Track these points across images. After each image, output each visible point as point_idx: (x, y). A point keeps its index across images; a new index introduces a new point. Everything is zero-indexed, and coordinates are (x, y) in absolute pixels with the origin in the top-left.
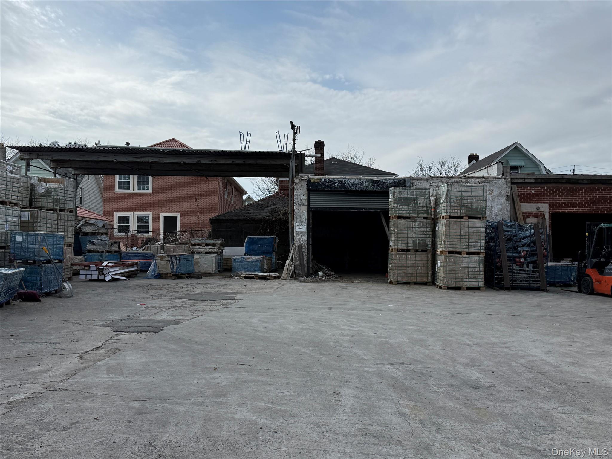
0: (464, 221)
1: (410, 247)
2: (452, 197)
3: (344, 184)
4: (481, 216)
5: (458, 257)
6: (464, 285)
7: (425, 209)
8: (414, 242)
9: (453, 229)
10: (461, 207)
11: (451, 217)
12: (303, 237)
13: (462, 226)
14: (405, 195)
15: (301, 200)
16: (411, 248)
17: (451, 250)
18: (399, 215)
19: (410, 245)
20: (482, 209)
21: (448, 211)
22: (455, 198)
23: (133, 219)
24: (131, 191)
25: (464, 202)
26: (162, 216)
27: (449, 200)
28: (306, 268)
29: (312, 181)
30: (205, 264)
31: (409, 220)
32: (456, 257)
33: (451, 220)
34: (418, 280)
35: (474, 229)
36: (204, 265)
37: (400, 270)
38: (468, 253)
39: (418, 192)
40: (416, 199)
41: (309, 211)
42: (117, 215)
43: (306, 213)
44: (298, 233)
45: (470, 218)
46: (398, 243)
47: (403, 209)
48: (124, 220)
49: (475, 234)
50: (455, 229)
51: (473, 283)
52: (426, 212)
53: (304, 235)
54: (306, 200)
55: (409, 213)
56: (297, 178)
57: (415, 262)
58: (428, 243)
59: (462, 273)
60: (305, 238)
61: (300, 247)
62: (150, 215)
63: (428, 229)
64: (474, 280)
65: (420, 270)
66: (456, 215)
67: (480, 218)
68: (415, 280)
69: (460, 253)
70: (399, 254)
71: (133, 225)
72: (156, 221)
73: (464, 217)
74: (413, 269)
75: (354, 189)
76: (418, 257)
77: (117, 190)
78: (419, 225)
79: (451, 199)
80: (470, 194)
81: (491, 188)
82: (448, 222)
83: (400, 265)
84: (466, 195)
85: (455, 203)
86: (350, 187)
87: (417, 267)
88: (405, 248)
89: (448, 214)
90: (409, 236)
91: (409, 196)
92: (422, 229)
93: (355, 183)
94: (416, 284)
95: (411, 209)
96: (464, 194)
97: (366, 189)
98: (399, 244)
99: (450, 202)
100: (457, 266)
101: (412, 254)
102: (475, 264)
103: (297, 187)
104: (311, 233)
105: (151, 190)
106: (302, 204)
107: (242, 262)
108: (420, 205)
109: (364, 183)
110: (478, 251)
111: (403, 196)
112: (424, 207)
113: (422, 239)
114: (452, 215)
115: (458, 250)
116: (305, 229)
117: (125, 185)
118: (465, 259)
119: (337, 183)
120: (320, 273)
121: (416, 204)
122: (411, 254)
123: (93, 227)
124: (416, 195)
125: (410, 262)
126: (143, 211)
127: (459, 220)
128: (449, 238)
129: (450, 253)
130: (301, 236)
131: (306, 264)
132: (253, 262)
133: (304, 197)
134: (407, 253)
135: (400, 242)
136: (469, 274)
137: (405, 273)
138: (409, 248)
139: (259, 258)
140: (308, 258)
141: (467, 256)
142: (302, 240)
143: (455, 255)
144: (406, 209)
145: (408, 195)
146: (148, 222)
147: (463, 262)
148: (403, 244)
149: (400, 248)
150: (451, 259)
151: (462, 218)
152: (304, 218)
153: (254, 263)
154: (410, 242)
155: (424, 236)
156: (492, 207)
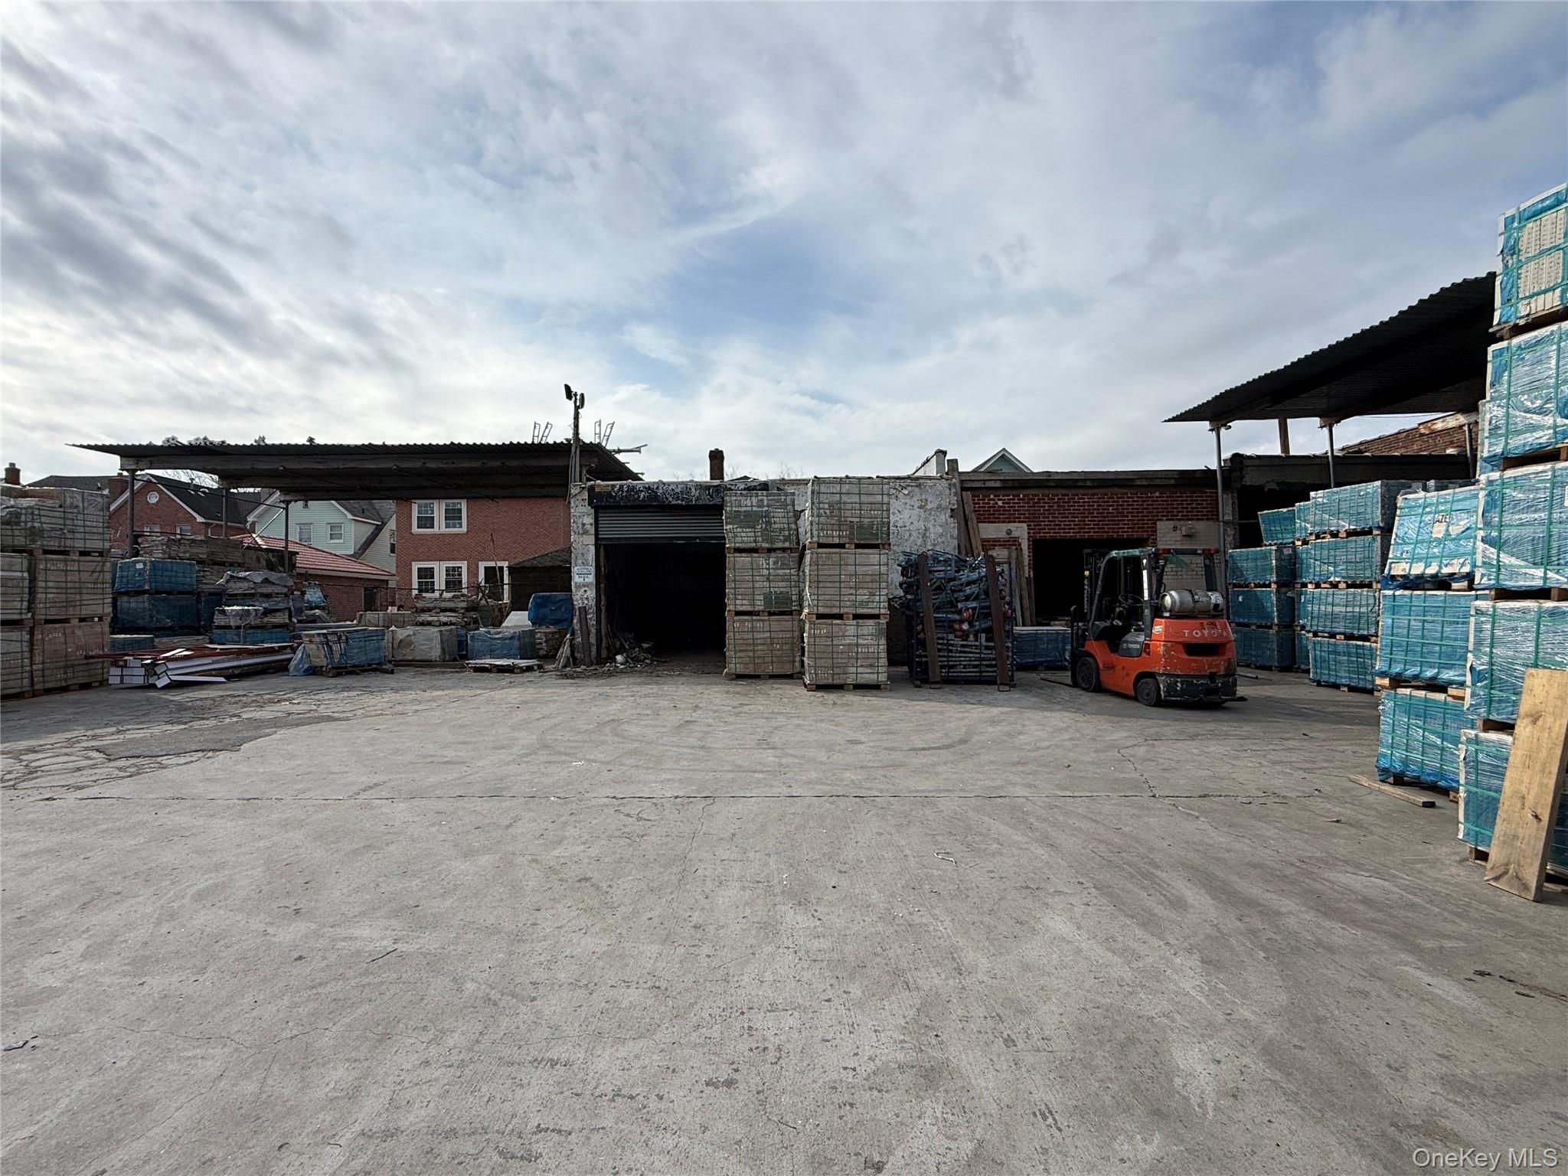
0: (847, 553)
1: (760, 605)
2: (821, 505)
3: (656, 493)
4: (879, 542)
5: (836, 624)
6: (849, 681)
7: (787, 533)
8: (767, 598)
9: (825, 569)
10: (840, 525)
11: (821, 546)
12: (589, 593)
13: (842, 562)
14: (746, 506)
15: (584, 525)
16: (761, 608)
17: (822, 610)
18: (737, 545)
19: (759, 603)
20: (882, 527)
21: (815, 533)
22: (827, 506)
23: (440, 569)
24: (436, 530)
25: (846, 515)
26: (482, 565)
27: (815, 511)
28: (594, 649)
29: (596, 488)
30: (424, 644)
31: (755, 555)
32: (832, 624)
33: (820, 550)
34: (777, 671)
35: (866, 568)
36: (422, 647)
37: (741, 651)
38: (856, 617)
39: (771, 500)
40: (767, 514)
41: (597, 546)
42: (416, 566)
43: (592, 549)
44: (578, 587)
45: (858, 546)
46: (736, 599)
47: (743, 534)
48: (426, 574)
49: (868, 579)
50: (829, 569)
51: (868, 677)
52: (787, 539)
53: (591, 590)
54: (591, 524)
55: (755, 541)
56: (574, 486)
57: (768, 635)
58: (794, 598)
59: (843, 656)
60: (591, 593)
61: (584, 610)
62: (464, 565)
63: (792, 571)
64: (869, 671)
65: (778, 650)
66: (830, 541)
67: (876, 546)
68: (770, 669)
69: (840, 617)
70: (739, 621)
71: (440, 581)
72: (473, 572)
73: (847, 546)
74: (766, 647)
75: (674, 502)
76: (775, 627)
77: (415, 529)
78: (775, 563)
79: (819, 509)
80: (856, 499)
81: (923, 497)
82: (815, 556)
83: (741, 641)
84: (849, 501)
85: (828, 517)
86: (667, 499)
87: (772, 644)
88: (749, 608)
89: (815, 539)
90: (757, 585)
91: (754, 509)
92: (781, 572)
93: (676, 491)
94: (773, 677)
95: (759, 534)
96: (845, 498)
97: (696, 501)
98: (738, 602)
99: (819, 516)
100: (834, 643)
101: (763, 621)
102: (870, 637)
103: (575, 502)
104: (602, 585)
105: (464, 529)
106: (586, 532)
107: (485, 641)
108: (776, 526)
109: (693, 490)
110: (876, 612)
111: (744, 509)
112: (783, 529)
113: (782, 590)
114: (821, 541)
115: (836, 611)
116: (591, 579)
117: (426, 522)
118: (851, 628)
119: (642, 491)
120: (619, 658)
121: (768, 523)
122: (760, 620)
123: (246, 585)
124: (768, 506)
125: (759, 637)
126: (454, 559)
127: (838, 550)
128: (818, 588)
129: (820, 616)
130: (585, 591)
131: (593, 640)
132: (506, 639)
133: (589, 520)
134: (754, 618)
135: (740, 597)
136: (857, 659)
137: (749, 657)
138: (757, 608)
139: (515, 633)
140: (599, 632)
141: (854, 622)
142: (587, 599)
143: (829, 621)
144: (749, 535)
145: (752, 506)
146: (460, 575)
147: (847, 634)
148: (745, 602)
149: (740, 608)
150: (823, 629)
151: (842, 546)
152: (590, 558)
153: (507, 641)
154: (758, 597)
155: (784, 584)
156: (925, 530)
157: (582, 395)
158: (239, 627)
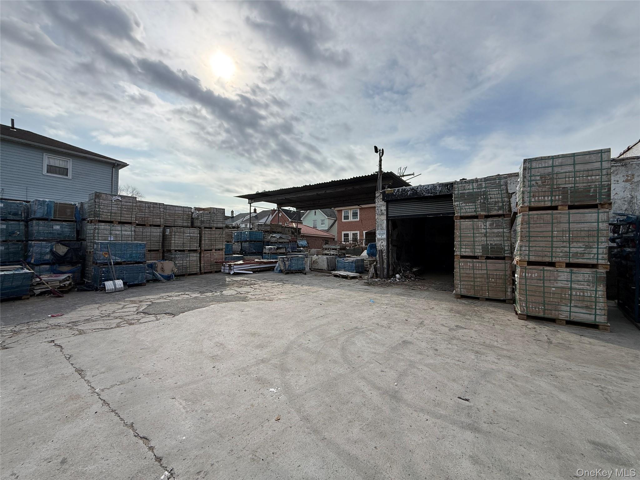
0: (560, 213)
1: (479, 252)
2: (533, 178)
3: (417, 191)
4: (598, 202)
5: (547, 270)
6: (561, 317)
7: (500, 204)
8: (485, 247)
9: (537, 227)
10: (552, 192)
11: (531, 209)
12: (383, 243)
13: (555, 221)
14: (469, 189)
15: (381, 210)
16: (479, 254)
17: (533, 259)
18: (462, 214)
19: (478, 251)
20: (601, 190)
21: (526, 199)
22: (538, 178)
23: (350, 234)
24: (349, 220)
25: (559, 183)
26: (364, 232)
27: (527, 183)
28: (386, 270)
29: (387, 192)
30: (321, 263)
31: (475, 220)
32: (544, 270)
33: (531, 213)
34: (492, 295)
35: (582, 225)
36: (321, 264)
37: (464, 281)
38: (569, 265)
39: (488, 183)
40: (485, 193)
41: (388, 220)
42: (343, 233)
43: (385, 222)
44: (379, 240)
45: (571, 207)
46: (461, 248)
47: (466, 207)
48: (346, 235)
49: (583, 234)
50: (541, 227)
51: (583, 316)
52: (500, 209)
53: (384, 241)
54: (385, 210)
55: (475, 211)
56: (377, 192)
57: (485, 272)
58: (506, 248)
59: (556, 297)
60: (385, 243)
61: (381, 251)
62: (358, 232)
63: (505, 230)
64: (584, 311)
65: (493, 282)
66: (542, 204)
67: (595, 206)
68: (487, 295)
69: (552, 264)
70: (463, 262)
71: (351, 237)
72: (361, 235)
73: (559, 207)
74: (483, 280)
75: (427, 195)
76: (490, 266)
77: (343, 220)
78: (490, 225)
79: (531, 181)
80: (571, 168)
81: (630, 173)
82: (526, 217)
83: (465, 275)
84: (562, 171)
85: (539, 186)
86: (422, 193)
87: (488, 278)
88: (471, 254)
89: (526, 204)
90: (477, 239)
91: (475, 190)
92: (496, 231)
93: (428, 189)
94: (488, 300)
95: (479, 206)
96: (556, 170)
97: (439, 193)
98: (462, 250)
99: (530, 186)
100: (545, 285)
101: (481, 262)
102: (586, 284)
103: (377, 200)
104: (390, 239)
105: (358, 219)
106: (382, 214)
107: (342, 263)
108: (492, 200)
109: (438, 187)
110: (594, 262)
111: (467, 191)
112: (498, 202)
113: (496, 242)
114: (532, 205)
115: (547, 260)
116: (385, 236)
117: (346, 217)
118: (563, 274)
119: (409, 191)
120: (398, 276)
121: (486, 199)
122: (479, 262)
124: (485, 188)
125: (478, 272)
126: (355, 230)
127: (550, 212)
128: (529, 241)
129: (530, 263)
130: (382, 242)
131: (385, 266)
132: (350, 263)
133: (384, 208)
134: (474, 260)
135: (464, 247)
136: (571, 300)
137: (471, 285)
138: (476, 254)
139: (354, 260)
140: (388, 262)
141: (568, 270)
142: (383, 246)
143: (541, 268)
144: (471, 207)
145: (473, 189)
146: (357, 236)
147: (559, 279)
148: (467, 250)
149: (464, 254)
150: (535, 273)
151: (555, 208)
152: (384, 226)
154: (477, 247)
155: (498, 239)
156: (632, 197)
157: (383, 150)
158: (268, 253)
